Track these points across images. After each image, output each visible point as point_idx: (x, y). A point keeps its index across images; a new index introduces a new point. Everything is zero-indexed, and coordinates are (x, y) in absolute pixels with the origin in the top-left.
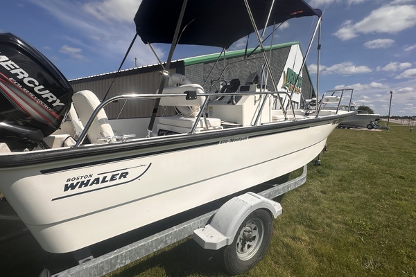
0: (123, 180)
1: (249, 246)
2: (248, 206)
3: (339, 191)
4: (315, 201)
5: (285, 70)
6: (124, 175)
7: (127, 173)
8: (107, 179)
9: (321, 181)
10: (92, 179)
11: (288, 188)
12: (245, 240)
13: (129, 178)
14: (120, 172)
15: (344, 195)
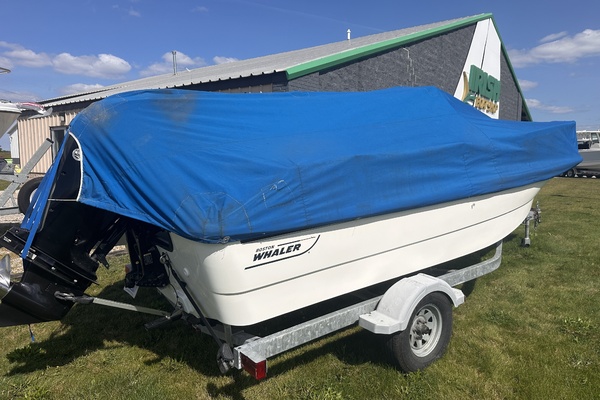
0: (296, 252)
1: (424, 342)
2: (422, 287)
3: (555, 284)
4: (517, 297)
5: (467, 69)
6: (297, 247)
7: (300, 245)
8: (285, 250)
9: (529, 271)
10: (274, 250)
11: (472, 274)
12: (420, 333)
13: (301, 250)
14: (294, 244)
15: (563, 289)
